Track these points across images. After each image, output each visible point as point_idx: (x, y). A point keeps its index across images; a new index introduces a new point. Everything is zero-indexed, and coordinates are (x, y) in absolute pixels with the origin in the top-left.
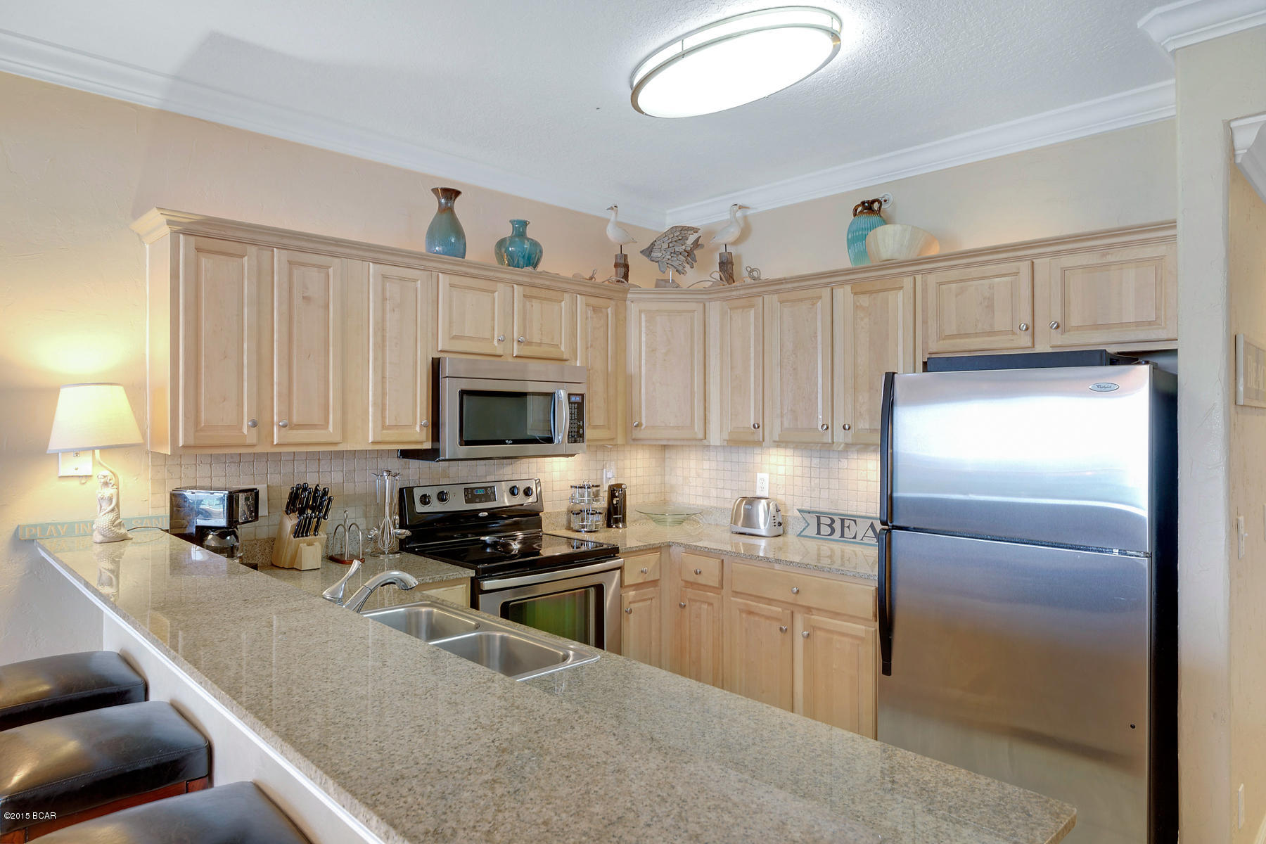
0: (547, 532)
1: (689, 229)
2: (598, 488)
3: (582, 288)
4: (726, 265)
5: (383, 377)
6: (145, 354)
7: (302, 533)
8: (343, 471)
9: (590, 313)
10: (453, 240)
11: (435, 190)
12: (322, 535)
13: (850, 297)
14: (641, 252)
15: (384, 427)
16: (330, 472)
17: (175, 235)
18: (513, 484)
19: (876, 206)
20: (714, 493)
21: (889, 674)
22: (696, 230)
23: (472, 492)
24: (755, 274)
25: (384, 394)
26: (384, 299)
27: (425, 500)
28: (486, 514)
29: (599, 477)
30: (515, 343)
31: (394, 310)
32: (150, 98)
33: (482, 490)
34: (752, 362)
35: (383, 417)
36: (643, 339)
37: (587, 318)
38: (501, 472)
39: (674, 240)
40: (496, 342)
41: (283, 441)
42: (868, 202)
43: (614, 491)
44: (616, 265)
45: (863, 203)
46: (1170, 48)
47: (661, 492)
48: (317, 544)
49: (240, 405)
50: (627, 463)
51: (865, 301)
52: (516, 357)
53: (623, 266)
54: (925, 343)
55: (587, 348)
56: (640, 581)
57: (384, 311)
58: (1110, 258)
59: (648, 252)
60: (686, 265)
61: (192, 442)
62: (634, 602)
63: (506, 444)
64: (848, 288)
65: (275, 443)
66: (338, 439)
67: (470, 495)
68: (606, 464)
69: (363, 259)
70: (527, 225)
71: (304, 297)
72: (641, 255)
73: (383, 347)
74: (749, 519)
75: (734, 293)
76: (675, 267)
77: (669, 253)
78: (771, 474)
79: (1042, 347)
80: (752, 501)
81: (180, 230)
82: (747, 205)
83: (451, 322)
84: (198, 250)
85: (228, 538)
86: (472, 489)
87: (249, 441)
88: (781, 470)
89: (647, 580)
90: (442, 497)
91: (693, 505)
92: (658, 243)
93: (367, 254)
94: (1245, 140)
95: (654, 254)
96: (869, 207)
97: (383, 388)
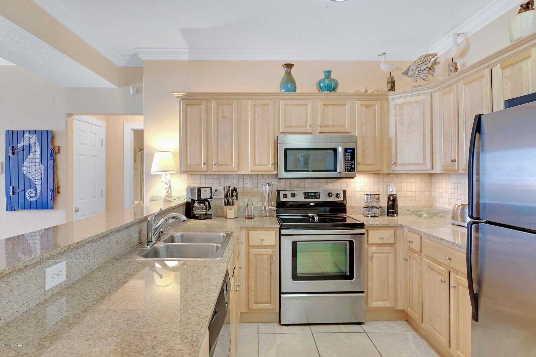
0: (349, 216)
1: (429, 55)
2: (379, 196)
3: (358, 97)
5: (255, 145)
7: (228, 205)
8: (252, 183)
9: (363, 108)
10: (289, 86)
11: (283, 65)
12: (235, 206)
14: (402, 74)
15: (255, 165)
16: (248, 183)
18: (329, 191)
19: (530, 5)
21: (477, 320)
22: (434, 55)
23: (309, 194)
25: (255, 152)
26: (255, 114)
27: (285, 196)
28: (314, 204)
29: (385, 191)
30: (319, 127)
31: (259, 118)
33: (313, 193)
35: (255, 161)
36: (397, 118)
37: (361, 111)
39: (420, 63)
40: (309, 127)
41: (216, 170)
42: (525, 4)
43: (390, 198)
45: (522, 6)
47: (429, 201)
48: (233, 209)
49: (201, 157)
50: (404, 184)
51: (508, 71)
52: (319, 133)
53: (391, 83)
55: (362, 126)
56: (380, 242)
57: (255, 119)
59: (406, 73)
60: (429, 75)
61: (185, 170)
62: (376, 253)
63: (310, 172)
65: (213, 171)
66: (236, 169)
67: (307, 195)
68: (390, 184)
69: (246, 99)
70: (330, 73)
71: (223, 117)
72: (402, 75)
73: (254, 134)
75: (444, 85)
76: (422, 78)
77: (417, 71)
81: (181, 99)
83: (285, 120)
84: (187, 105)
85: (202, 204)
86: (308, 193)
87: (204, 170)
89: (385, 243)
90: (293, 195)
91: (443, 208)
92: (412, 66)
93: (247, 97)
95: (409, 73)
96: (526, 8)
97: (255, 149)
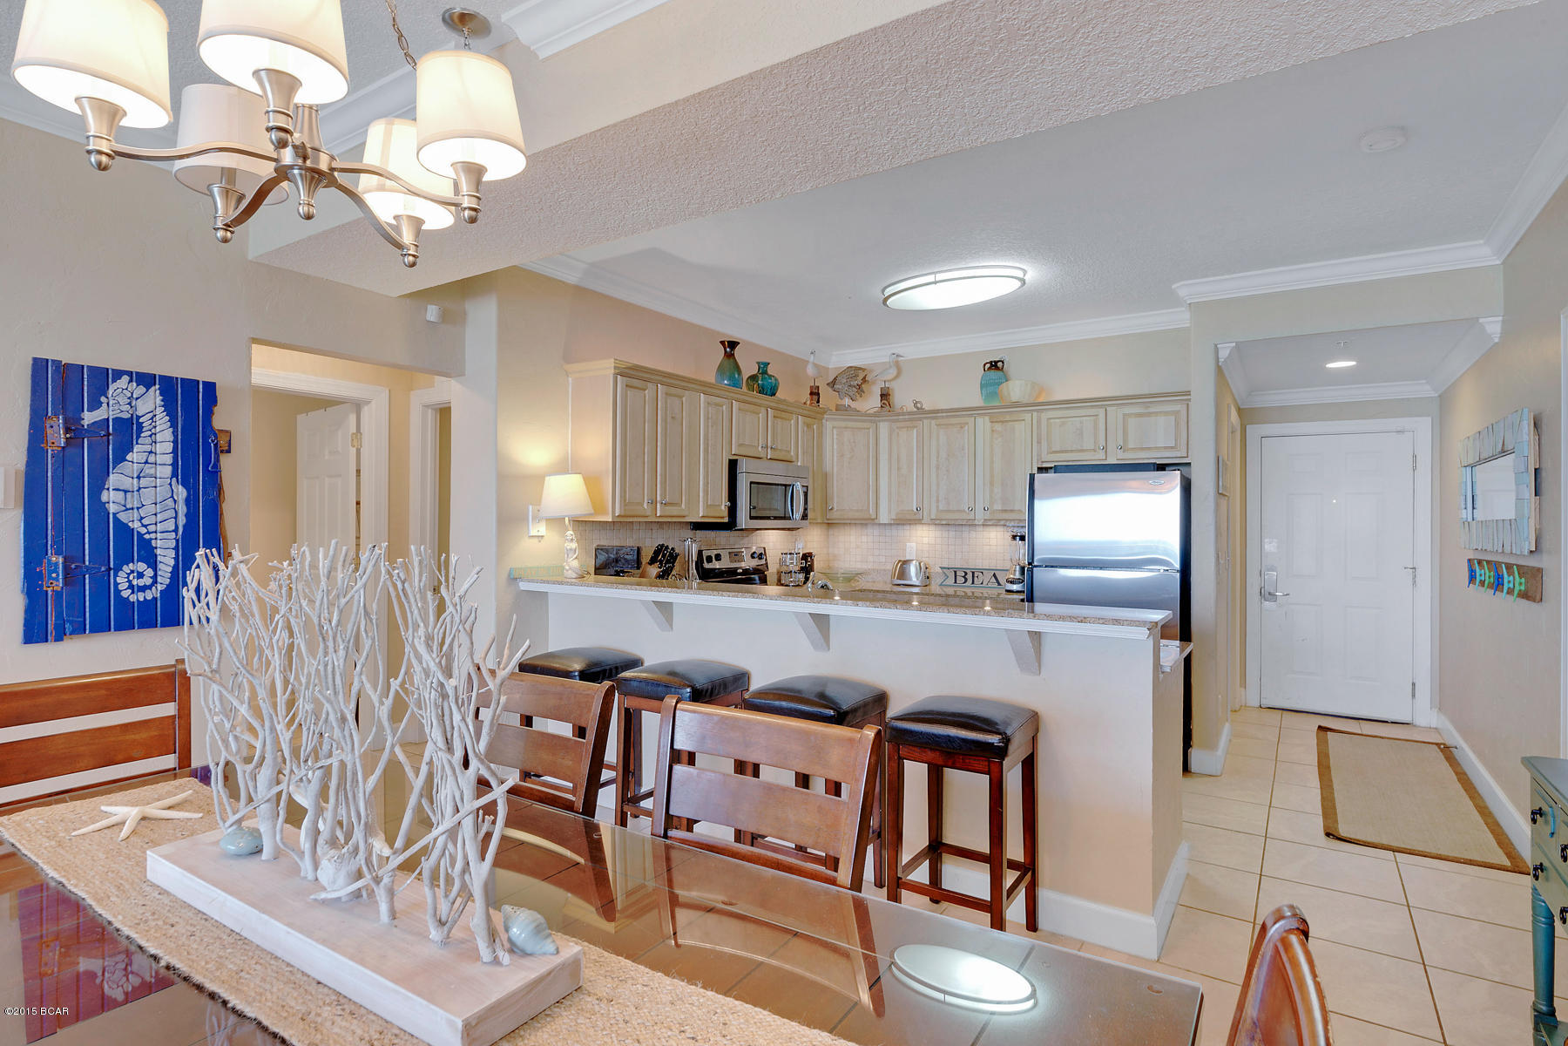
1: (860, 369)
2: (796, 555)
3: (799, 410)
4: (885, 396)
5: (707, 472)
6: (567, 453)
8: (663, 538)
9: (805, 428)
10: (736, 376)
11: (722, 343)
13: (988, 424)
14: (828, 384)
15: (707, 506)
17: (616, 375)
18: (755, 550)
19: (1000, 364)
20: (871, 558)
22: (863, 370)
24: (919, 405)
26: (708, 418)
27: (709, 559)
28: (741, 570)
29: (797, 547)
30: (769, 449)
31: (712, 426)
32: (572, 278)
34: (915, 465)
35: (706, 500)
36: (835, 447)
37: (805, 432)
38: (742, 542)
39: (848, 375)
40: (760, 449)
41: (663, 514)
42: (995, 362)
43: (807, 557)
44: (811, 394)
45: (991, 362)
46: (1188, 302)
47: (827, 560)
49: (643, 490)
50: (809, 537)
51: (998, 427)
52: (770, 459)
53: (815, 393)
54: (1039, 455)
57: (708, 426)
58: (1151, 410)
59: (832, 384)
60: (857, 395)
61: (623, 514)
63: (770, 519)
64: (987, 418)
65: (658, 515)
68: (802, 538)
69: (696, 390)
70: (767, 365)
71: (672, 417)
72: (828, 386)
73: (707, 451)
74: (903, 573)
75: (901, 417)
76: (849, 396)
77: (846, 386)
78: (917, 543)
79: (1112, 461)
80: (905, 563)
81: (618, 373)
82: (901, 354)
83: (739, 435)
84: (627, 386)
87: (646, 513)
88: (926, 540)
90: (718, 558)
91: (854, 568)
92: (839, 378)
94: (1224, 354)
95: (836, 386)
96: (994, 365)
